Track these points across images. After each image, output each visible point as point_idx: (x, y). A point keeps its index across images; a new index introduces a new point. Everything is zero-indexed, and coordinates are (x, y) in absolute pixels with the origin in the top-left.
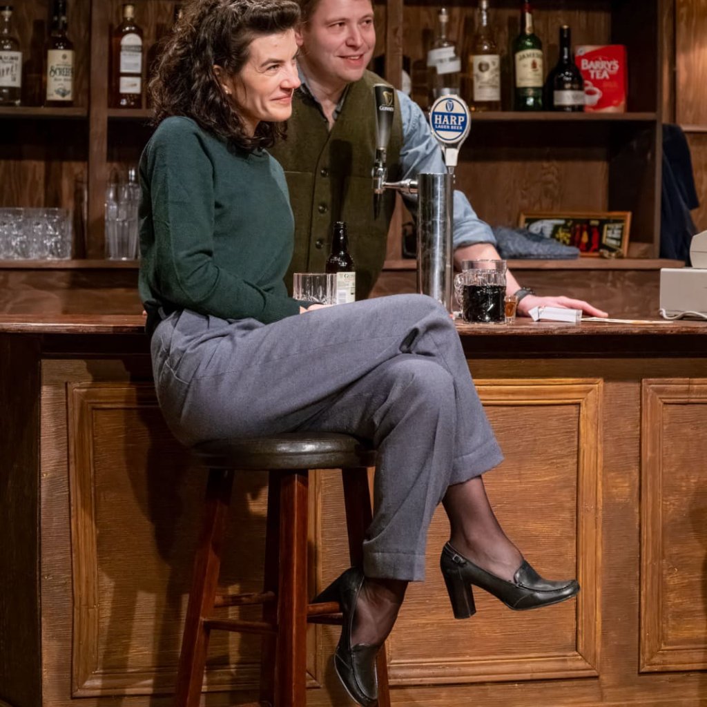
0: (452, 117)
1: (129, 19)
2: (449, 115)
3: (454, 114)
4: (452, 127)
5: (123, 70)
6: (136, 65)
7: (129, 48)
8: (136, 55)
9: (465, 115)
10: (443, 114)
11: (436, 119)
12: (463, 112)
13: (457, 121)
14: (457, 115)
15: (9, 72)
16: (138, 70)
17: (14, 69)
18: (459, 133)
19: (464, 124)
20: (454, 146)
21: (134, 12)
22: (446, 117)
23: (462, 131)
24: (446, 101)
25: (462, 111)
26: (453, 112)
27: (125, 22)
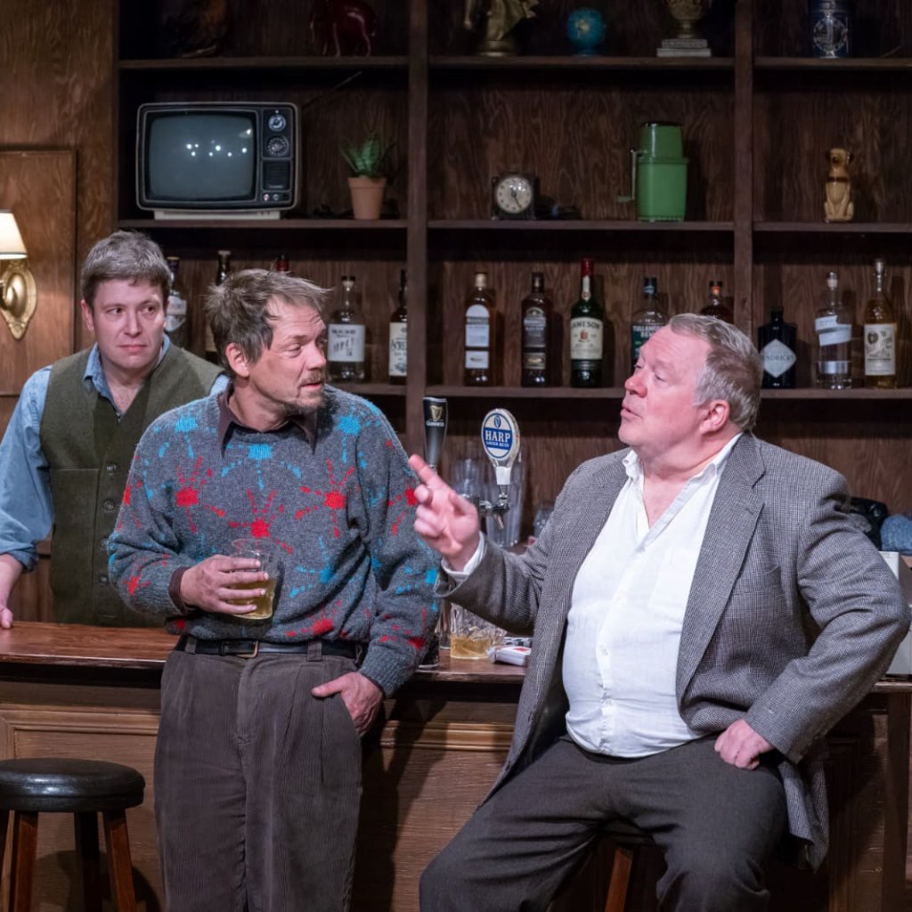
0: (500, 433)
1: (480, 289)
2: (497, 431)
3: (502, 431)
4: (501, 445)
5: (469, 343)
6: (483, 337)
7: (477, 321)
8: (483, 328)
9: (510, 432)
10: (492, 430)
11: (487, 435)
12: (509, 429)
13: (504, 438)
14: (504, 431)
15: (344, 346)
16: (485, 344)
17: (350, 343)
18: (506, 451)
19: (510, 441)
20: (503, 464)
21: (487, 281)
22: (495, 433)
23: (509, 448)
24: (494, 417)
25: (507, 428)
26: (501, 428)
27: (476, 292)
